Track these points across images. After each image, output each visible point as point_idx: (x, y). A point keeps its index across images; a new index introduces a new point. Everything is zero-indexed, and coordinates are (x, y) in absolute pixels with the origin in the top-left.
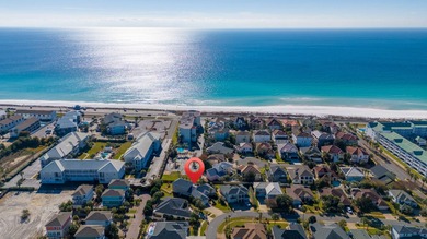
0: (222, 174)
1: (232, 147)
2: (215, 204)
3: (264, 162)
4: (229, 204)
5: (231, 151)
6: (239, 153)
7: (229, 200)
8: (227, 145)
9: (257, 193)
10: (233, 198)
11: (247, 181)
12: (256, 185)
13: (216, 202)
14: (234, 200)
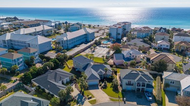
0: (128, 59)
1: (150, 44)
2: (105, 87)
3: (181, 58)
4: (123, 91)
5: (147, 46)
6: (155, 49)
7: (125, 87)
8: (145, 41)
9: (167, 85)
10: (129, 84)
11: (155, 69)
12: (166, 74)
13: (109, 85)
14: (130, 88)
